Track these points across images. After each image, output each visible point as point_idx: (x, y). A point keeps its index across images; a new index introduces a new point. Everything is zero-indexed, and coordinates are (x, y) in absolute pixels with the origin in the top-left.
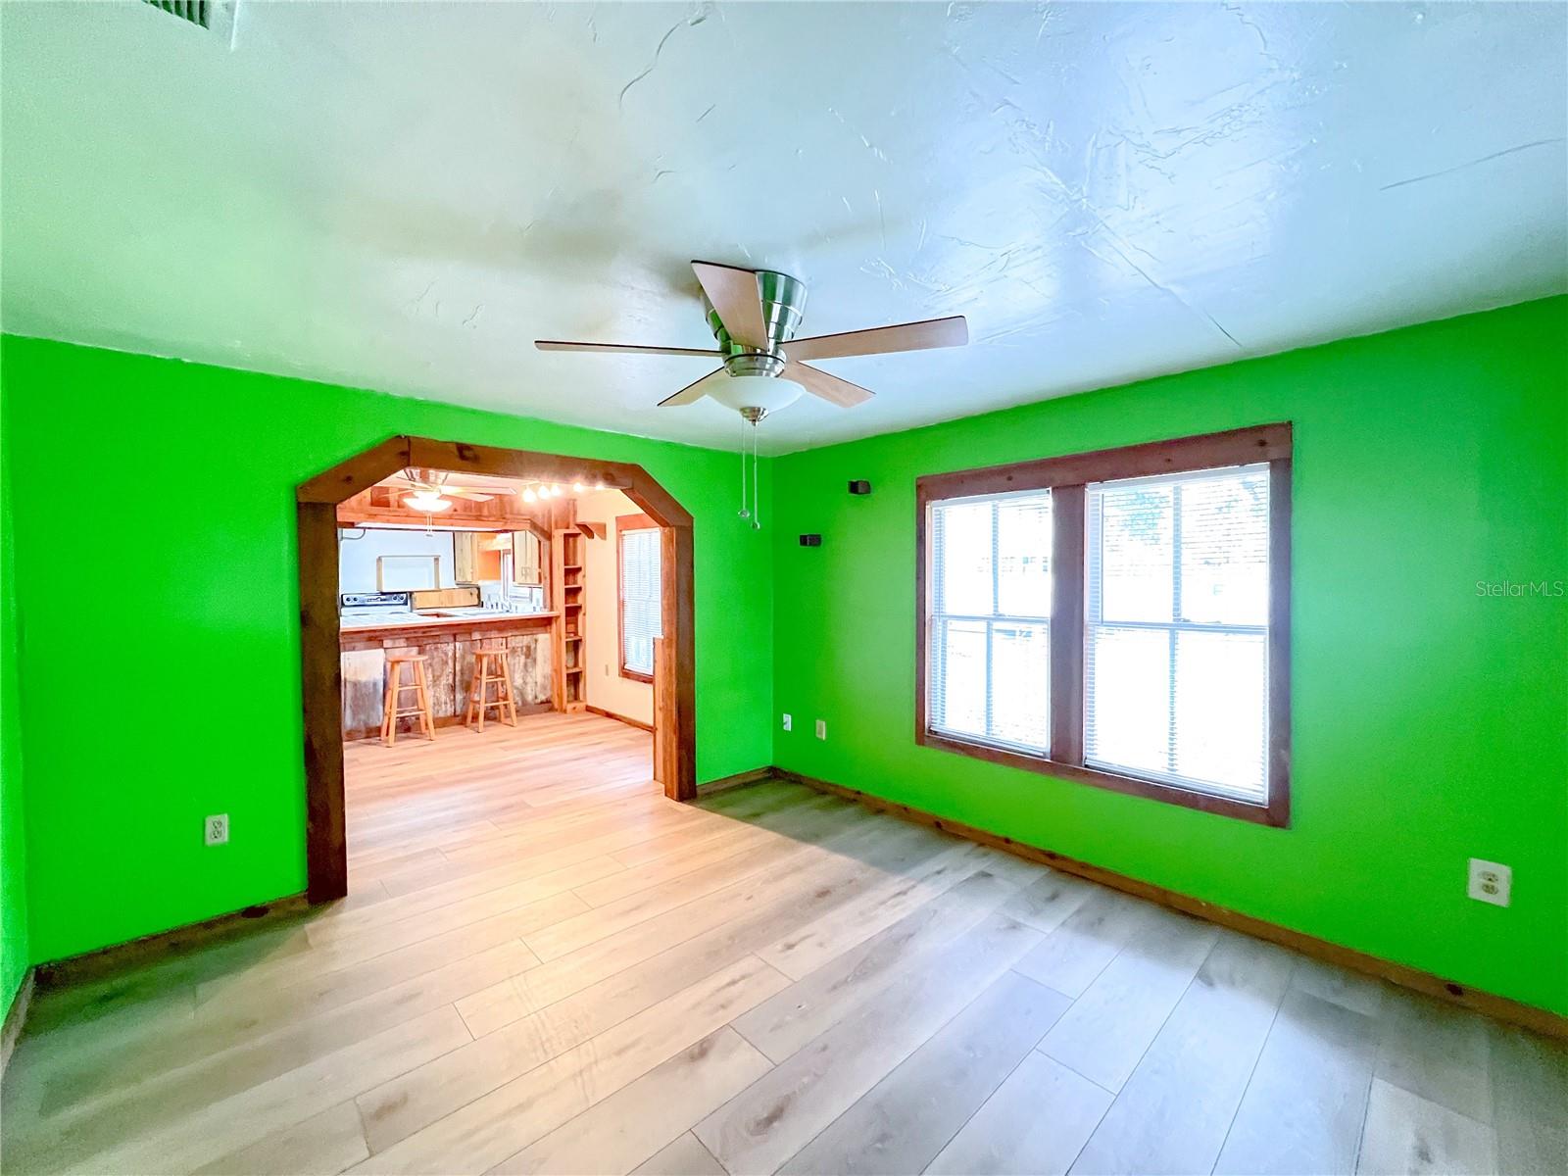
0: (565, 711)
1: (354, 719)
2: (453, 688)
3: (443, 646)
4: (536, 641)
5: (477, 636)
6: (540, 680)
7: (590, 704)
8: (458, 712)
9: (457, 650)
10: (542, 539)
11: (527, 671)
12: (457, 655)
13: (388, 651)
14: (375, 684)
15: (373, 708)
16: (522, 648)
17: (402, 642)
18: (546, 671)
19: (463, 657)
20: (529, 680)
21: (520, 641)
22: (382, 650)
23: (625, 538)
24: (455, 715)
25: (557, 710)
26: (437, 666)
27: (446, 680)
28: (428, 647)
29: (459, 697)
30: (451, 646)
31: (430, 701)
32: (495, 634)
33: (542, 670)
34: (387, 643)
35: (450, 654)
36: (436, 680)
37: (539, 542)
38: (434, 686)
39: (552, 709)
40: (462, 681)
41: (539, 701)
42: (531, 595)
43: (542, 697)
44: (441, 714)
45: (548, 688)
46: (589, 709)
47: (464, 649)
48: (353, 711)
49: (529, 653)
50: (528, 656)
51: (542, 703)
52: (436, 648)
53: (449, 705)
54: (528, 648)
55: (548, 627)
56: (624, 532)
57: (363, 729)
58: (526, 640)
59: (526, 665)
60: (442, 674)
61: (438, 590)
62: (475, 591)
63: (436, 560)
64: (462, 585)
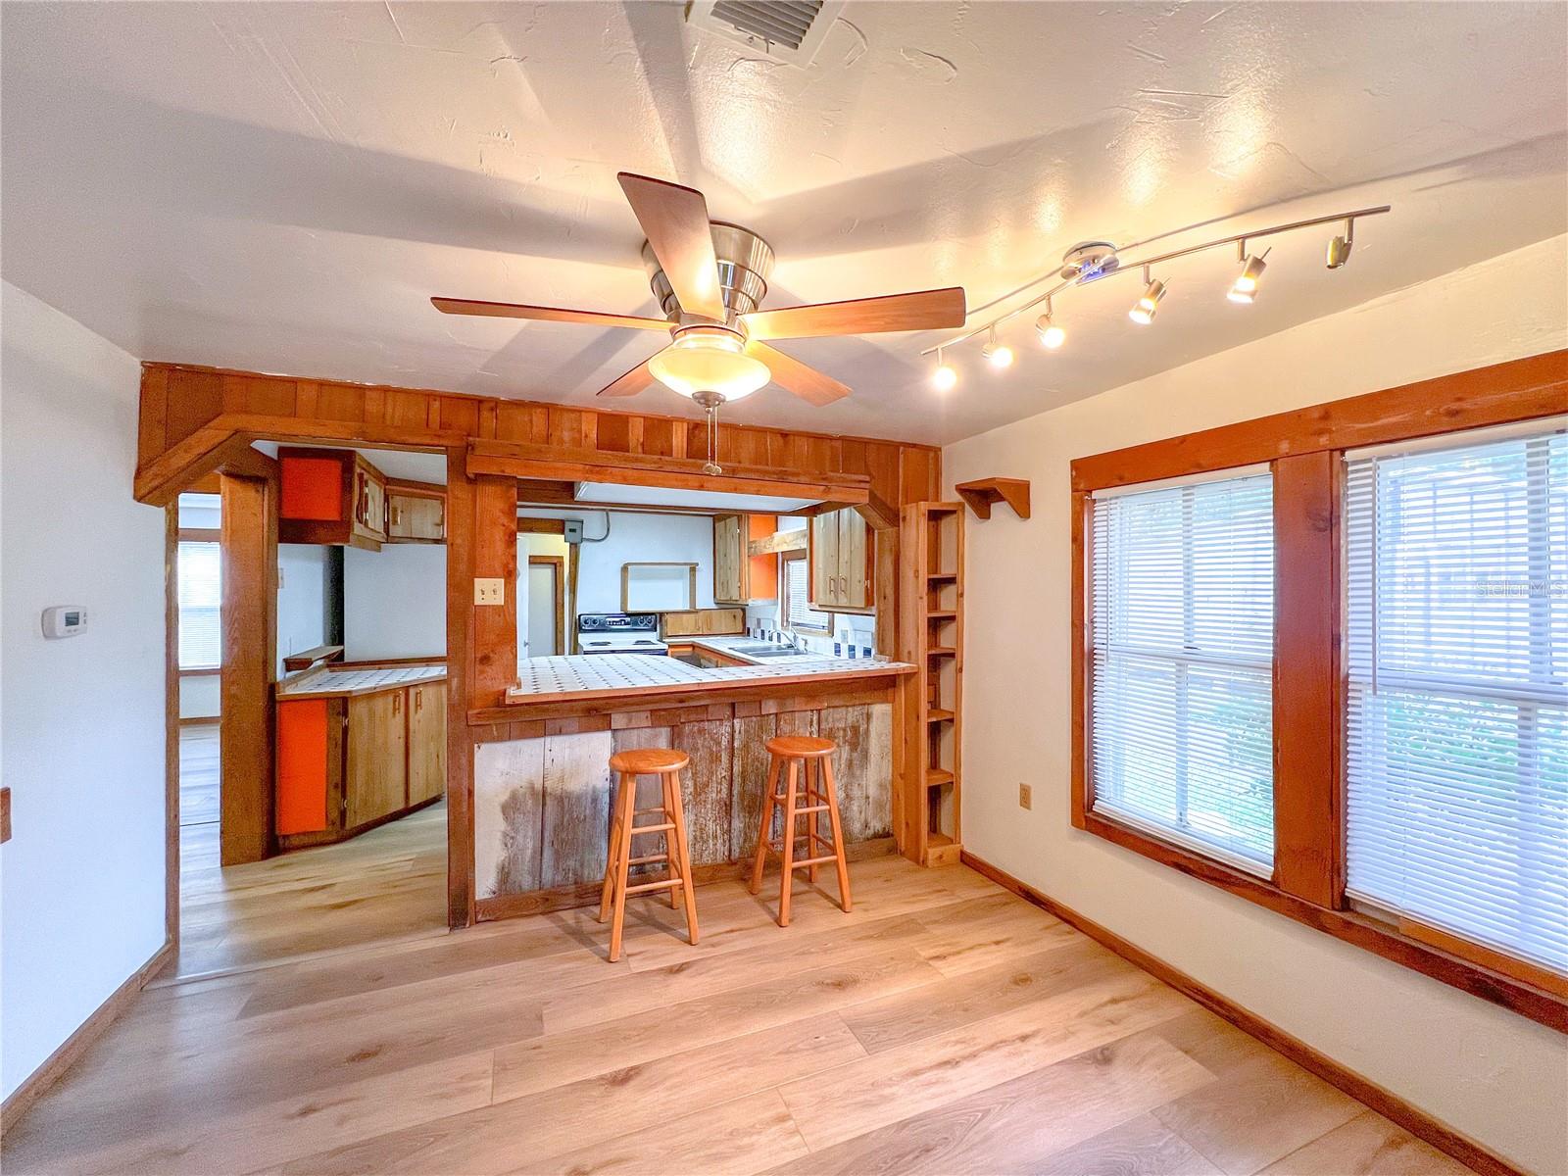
0: (920, 861)
1: (556, 868)
2: (728, 807)
3: (713, 727)
4: (869, 716)
5: (770, 707)
6: (872, 791)
7: (968, 849)
8: (736, 854)
9: (737, 735)
10: (878, 521)
11: (853, 775)
12: (736, 744)
13: (620, 734)
14: (595, 800)
15: (591, 845)
16: (844, 730)
17: (643, 718)
18: (884, 775)
19: (746, 746)
20: (856, 792)
21: (843, 716)
22: (609, 734)
23: (1098, 506)
24: (731, 863)
25: (902, 854)
26: (702, 767)
27: (716, 793)
28: (687, 729)
29: (737, 824)
30: (725, 729)
31: (686, 833)
32: (798, 704)
33: (878, 771)
34: (618, 720)
35: (724, 742)
36: (699, 791)
37: (869, 530)
38: (694, 806)
39: (893, 851)
40: (742, 795)
41: (870, 832)
42: (832, 623)
43: (876, 825)
44: (707, 859)
45: (888, 807)
46: (967, 861)
47: (746, 731)
48: (557, 852)
49: (857, 739)
50: (854, 746)
51: (877, 836)
52: (701, 731)
53: (720, 841)
54: (855, 729)
55: (890, 691)
56: (1095, 495)
57: (572, 888)
58: (852, 715)
59: (850, 764)
60: (710, 779)
61: (693, 611)
62: (739, 613)
63: (693, 569)
64: (723, 605)
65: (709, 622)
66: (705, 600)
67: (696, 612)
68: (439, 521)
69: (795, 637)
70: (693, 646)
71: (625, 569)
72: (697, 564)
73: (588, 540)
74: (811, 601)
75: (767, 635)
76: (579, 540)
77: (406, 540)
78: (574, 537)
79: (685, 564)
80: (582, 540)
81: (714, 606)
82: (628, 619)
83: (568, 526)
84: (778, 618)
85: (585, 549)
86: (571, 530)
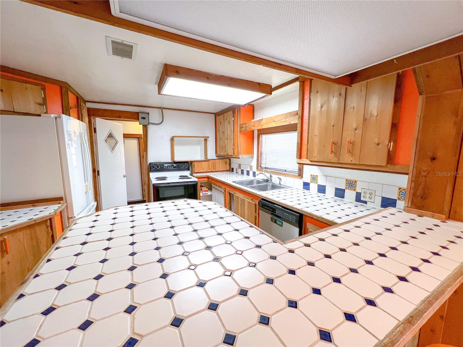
61: (207, 160)
62: (228, 161)
63: (206, 140)
64: (220, 157)
65: (214, 166)
66: (211, 155)
67: (208, 160)
68: (41, 101)
69: (271, 176)
70: (208, 178)
71: (172, 139)
72: (208, 137)
73: (152, 124)
74: (300, 157)
75: (245, 172)
76: (147, 124)
77: (11, 113)
78: (145, 122)
79: (203, 137)
80: (149, 124)
81: (216, 158)
82: (175, 165)
83: (141, 116)
84: (254, 163)
85: (151, 128)
86: (142, 118)
